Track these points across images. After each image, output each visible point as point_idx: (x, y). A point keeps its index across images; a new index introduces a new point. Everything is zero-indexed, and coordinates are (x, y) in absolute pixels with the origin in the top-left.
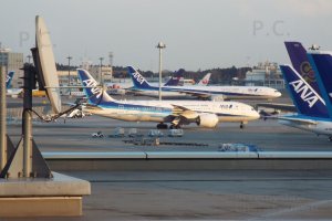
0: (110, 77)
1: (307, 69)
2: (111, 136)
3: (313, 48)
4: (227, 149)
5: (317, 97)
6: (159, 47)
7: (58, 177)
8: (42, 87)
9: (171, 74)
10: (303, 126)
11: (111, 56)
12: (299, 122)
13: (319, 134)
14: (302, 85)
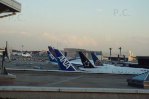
0: (12, 52)
5: (54, 58)
7: (9, 74)
8: (7, 56)
14: (51, 55)
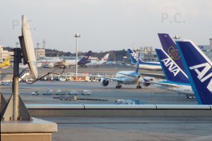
0: (44, 56)
1: (172, 51)
2: (44, 94)
3: (176, 38)
4: (121, 103)
5: (179, 70)
6: (76, 36)
8: (26, 62)
9: (83, 54)
10: (169, 88)
11: (44, 42)
12: (168, 86)
13: (180, 93)
14: (170, 61)
